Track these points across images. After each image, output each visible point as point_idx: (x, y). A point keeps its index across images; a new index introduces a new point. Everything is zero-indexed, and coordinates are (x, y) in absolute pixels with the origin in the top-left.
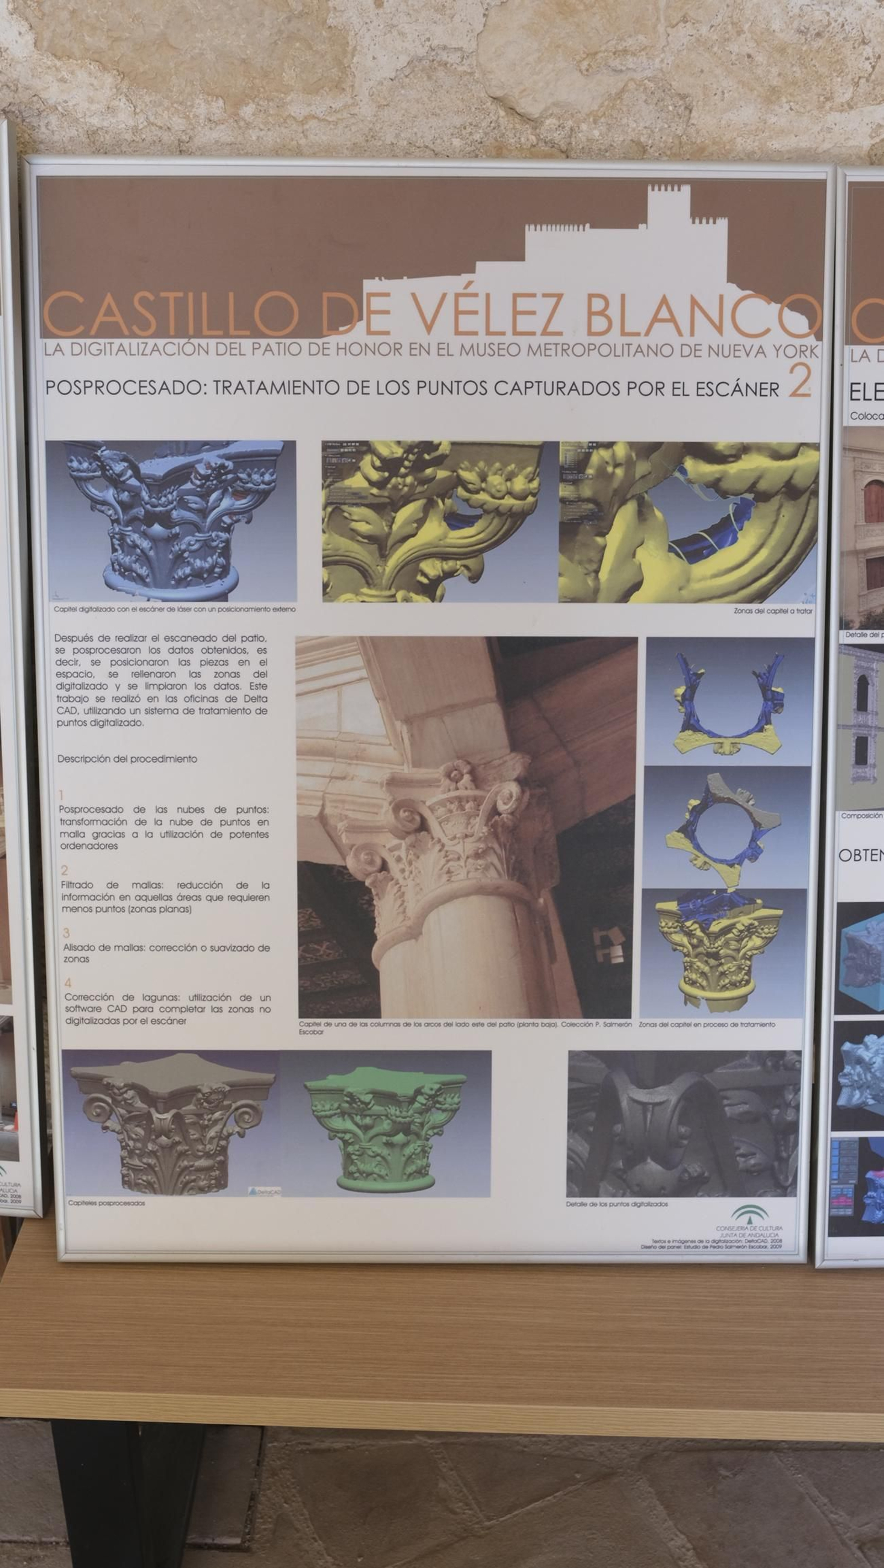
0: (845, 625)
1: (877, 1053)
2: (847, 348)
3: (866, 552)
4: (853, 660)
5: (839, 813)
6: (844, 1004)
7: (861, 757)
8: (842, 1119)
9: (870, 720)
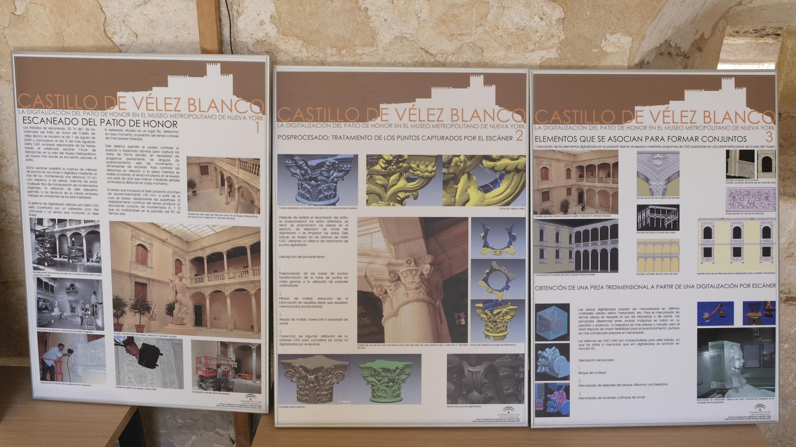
0: (535, 213)
1: (549, 354)
2: (534, 125)
3: (541, 190)
4: (539, 225)
5: (535, 274)
6: (538, 338)
7: (542, 256)
8: (539, 377)
9: (544, 244)
